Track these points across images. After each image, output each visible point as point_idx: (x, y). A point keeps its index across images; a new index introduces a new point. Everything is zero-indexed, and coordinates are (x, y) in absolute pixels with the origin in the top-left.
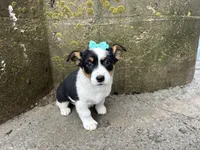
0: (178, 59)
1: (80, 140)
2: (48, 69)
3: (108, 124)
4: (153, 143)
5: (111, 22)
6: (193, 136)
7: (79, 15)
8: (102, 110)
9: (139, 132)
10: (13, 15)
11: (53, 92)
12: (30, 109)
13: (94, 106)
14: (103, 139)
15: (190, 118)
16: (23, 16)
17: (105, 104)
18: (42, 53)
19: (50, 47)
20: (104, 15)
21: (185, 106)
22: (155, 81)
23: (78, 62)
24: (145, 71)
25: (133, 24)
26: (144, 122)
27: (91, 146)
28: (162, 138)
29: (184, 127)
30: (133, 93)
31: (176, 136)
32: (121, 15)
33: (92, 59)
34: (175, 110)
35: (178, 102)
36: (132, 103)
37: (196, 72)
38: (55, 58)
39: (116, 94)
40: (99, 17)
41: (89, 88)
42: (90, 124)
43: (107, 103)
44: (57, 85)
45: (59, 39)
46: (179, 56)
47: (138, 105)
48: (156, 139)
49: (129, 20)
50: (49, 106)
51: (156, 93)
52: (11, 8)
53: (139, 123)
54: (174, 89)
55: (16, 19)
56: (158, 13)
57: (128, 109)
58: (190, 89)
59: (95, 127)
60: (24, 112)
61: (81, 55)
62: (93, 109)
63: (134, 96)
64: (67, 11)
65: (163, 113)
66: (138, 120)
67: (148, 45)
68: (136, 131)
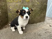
1: (19, 37)
2: (7, 17)
3: (26, 32)
4: (39, 36)
7: (17, 2)
9: (35, 34)
12: (1, 29)
14: (26, 36)
15: (47, 29)
20: (24, 2)
23: (19, 14)
26: (36, 31)
28: (41, 35)
30: (32, 24)
32: (29, 2)
34: (43, 28)
35: (43, 26)
45: (11, 8)
46: (43, 14)
50: (7, 28)
51: (37, 24)
54: (42, 23)
56: (38, 3)
57: (31, 28)
58: (45, 23)
65: (40, 29)
66: (34, 31)
67: (35, 11)
68: (34, 33)
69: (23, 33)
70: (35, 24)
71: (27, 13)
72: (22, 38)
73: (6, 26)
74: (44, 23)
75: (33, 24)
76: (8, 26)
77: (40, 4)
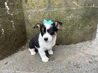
0: (88, 27)
1: (41, 67)
2: (25, 33)
3: (54, 59)
4: (76, 68)
5: (55, 10)
6: (95, 65)
7: (40, 7)
8: (51, 53)
9: (69, 63)
10: (7, 7)
11: (27, 44)
12: (16, 52)
13: (47, 50)
15: (94, 56)
16: (12, 7)
17: (53, 50)
18: (22, 25)
20: (52, 6)
21: (92, 50)
22: (77, 38)
24: (72, 33)
26: (71, 58)
27: (46, 70)
28: (80, 66)
29: (91, 60)
30: (66, 44)
31: (87, 65)
32: (60, 6)
34: (87, 52)
36: (66, 49)
37: (97, 34)
38: (28, 27)
39: (58, 45)
40: (49, 7)
42: (45, 59)
43: (53, 49)
44: (29, 41)
45: (30, 18)
46: (89, 26)
47: (68, 50)
49: (64, 9)
50: (25, 51)
52: (6, 3)
54: (86, 42)
55: (9, 9)
57: (64, 52)
59: (48, 61)
60: (13, 54)
61: (40, 26)
62: (47, 52)
63: (66, 46)
64: (34, 4)
65: (81, 54)
66: (68, 57)
67: (74, 21)
68: (67, 62)
69: (49, 60)
70: (73, 46)
73: (23, 47)
74: (91, 44)
75: (69, 46)
76: (26, 47)
77: (82, 7)
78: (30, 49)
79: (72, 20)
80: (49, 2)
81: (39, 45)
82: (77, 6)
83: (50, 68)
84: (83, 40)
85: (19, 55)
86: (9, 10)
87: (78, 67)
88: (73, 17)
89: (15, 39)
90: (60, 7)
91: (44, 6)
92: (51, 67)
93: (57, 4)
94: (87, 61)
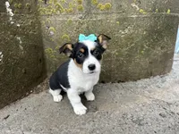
0: (158, 51)
2: (42, 60)
3: (96, 109)
4: (137, 126)
5: (99, 18)
6: (171, 120)
7: (71, 11)
9: (124, 116)
10: (9, 10)
11: (47, 81)
13: (84, 93)
16: (19, 12)
17: (93, 92)
19: (44, 39)
20: (93, 11)
21: (165, 93)
22: (138, 71)
24: (129, 62)
25: (119, 20)
26: (129, 108)
27: (81, 129)
28: (145, 121)
29: (164, 112)
31: (157, 120)
32: (107, 11)
33: (83, 50)
35: (158, 90)
36: (117, 91)
37: (174, 63)
38: (48, 49)
39: (103, 82)
40: (88, 13)
41: (80, 77)
43: (95, 90)
44: (50, 75)
45: (52, 33)
46: (159, 48)
47: (123, 92)
48: (139, 122)
49: (115, 16)
51: (139, 82)
52: (7, 4)
53: (124, 108)
55: (13, 15)
56: (141, 10)
57: (115, 96)
60: (20, 99)
61: (73, 47)
62: (83, 96)
63: (119, 85)
64: (59, 7)
66: (122, 106)
67: (132, 39)
68: (121, 115)
69: (87, 111)
70: (130, 84)
71: (92, 52)
72: (82, 126)
73: (39, 86)
76: (44, 87)
77: (148, 15)
78: (51, 91)
79: (129, 38)
80: (89, 3)
81: (68, 83)
82: (138, 11)
83: (89, 126)
84: (149, 75)
85: (31, 101)
86: (14, 17)
87: (140, 125)
88: (132, 31)
89: (23, 71)
90: (108, 13)
91: (80, 10)
92: (92, 123)
93: (103, 7)
94: (157, 113)
